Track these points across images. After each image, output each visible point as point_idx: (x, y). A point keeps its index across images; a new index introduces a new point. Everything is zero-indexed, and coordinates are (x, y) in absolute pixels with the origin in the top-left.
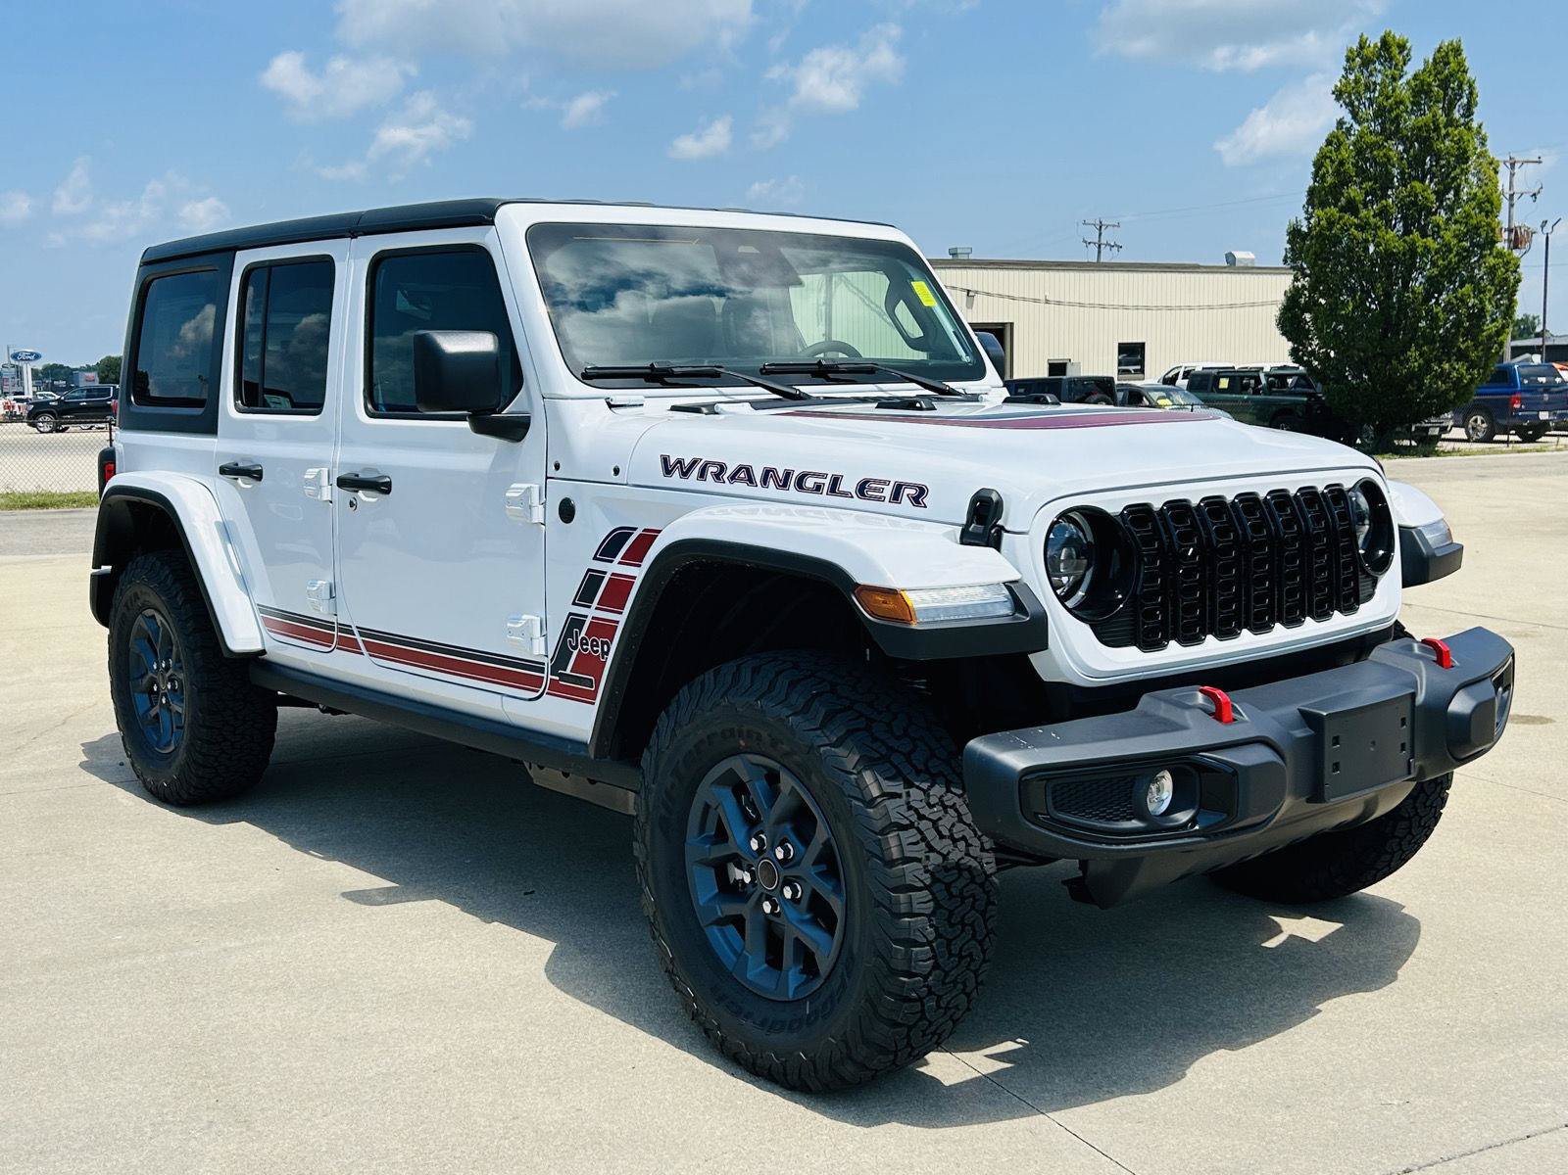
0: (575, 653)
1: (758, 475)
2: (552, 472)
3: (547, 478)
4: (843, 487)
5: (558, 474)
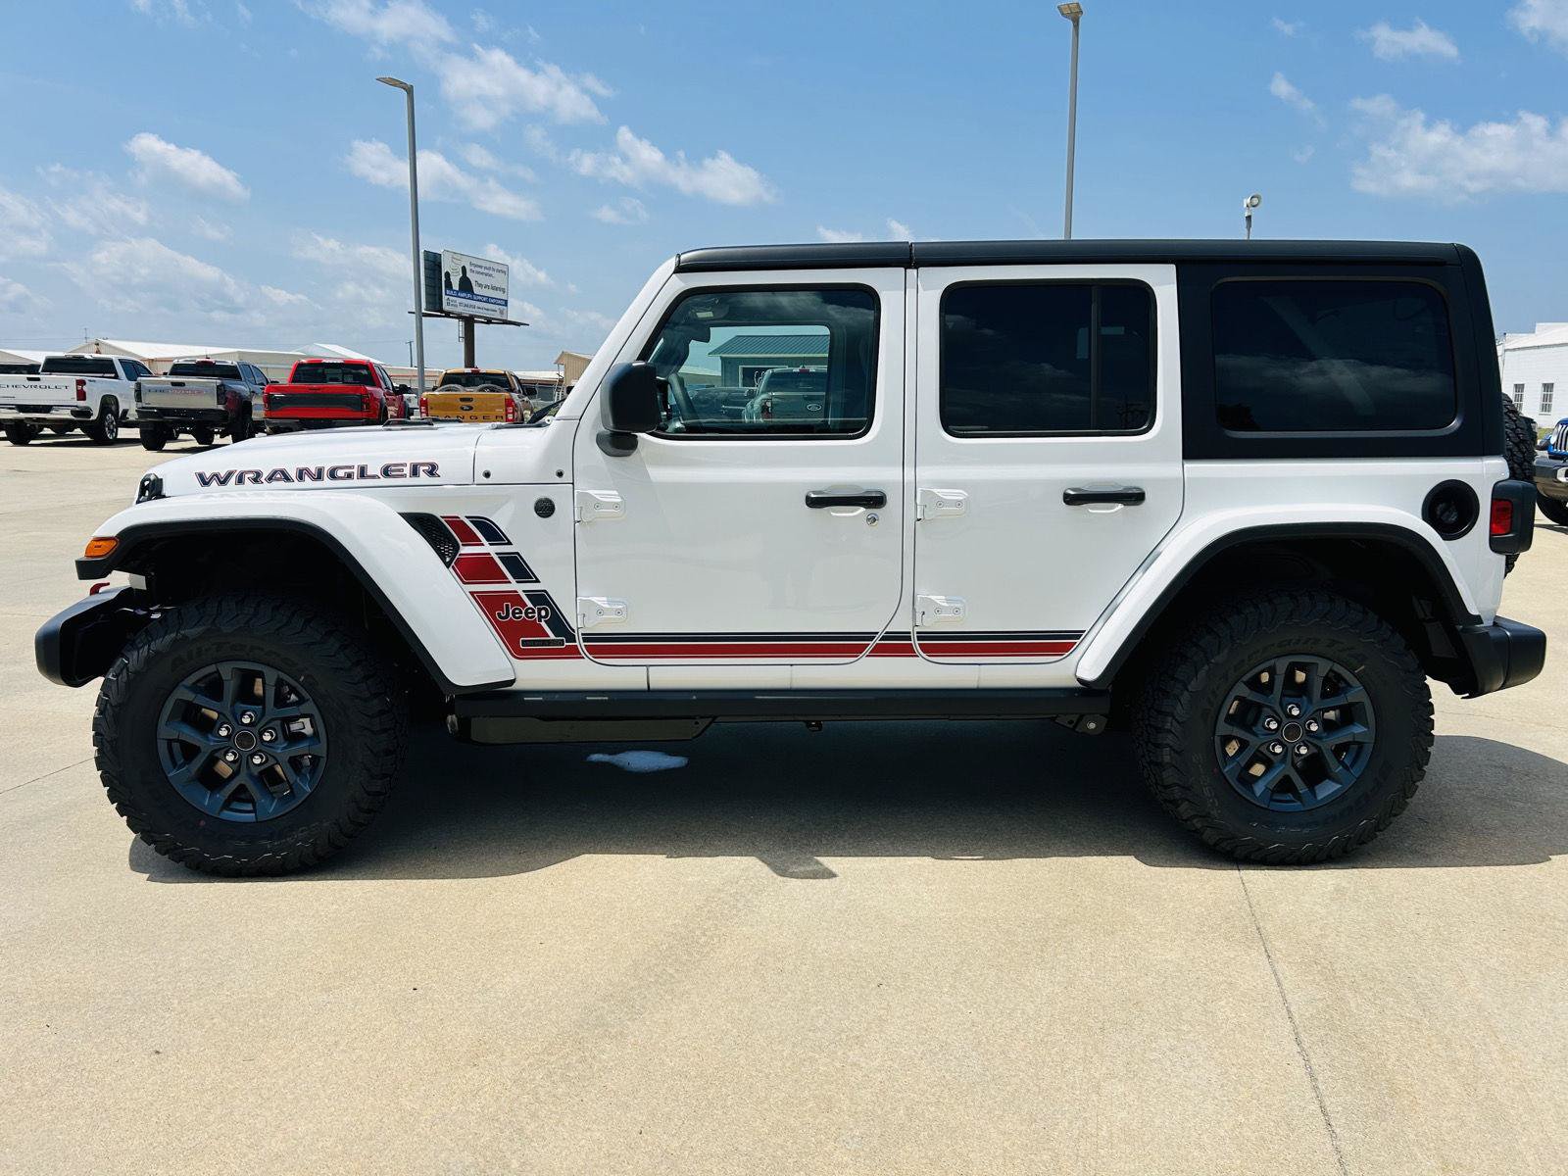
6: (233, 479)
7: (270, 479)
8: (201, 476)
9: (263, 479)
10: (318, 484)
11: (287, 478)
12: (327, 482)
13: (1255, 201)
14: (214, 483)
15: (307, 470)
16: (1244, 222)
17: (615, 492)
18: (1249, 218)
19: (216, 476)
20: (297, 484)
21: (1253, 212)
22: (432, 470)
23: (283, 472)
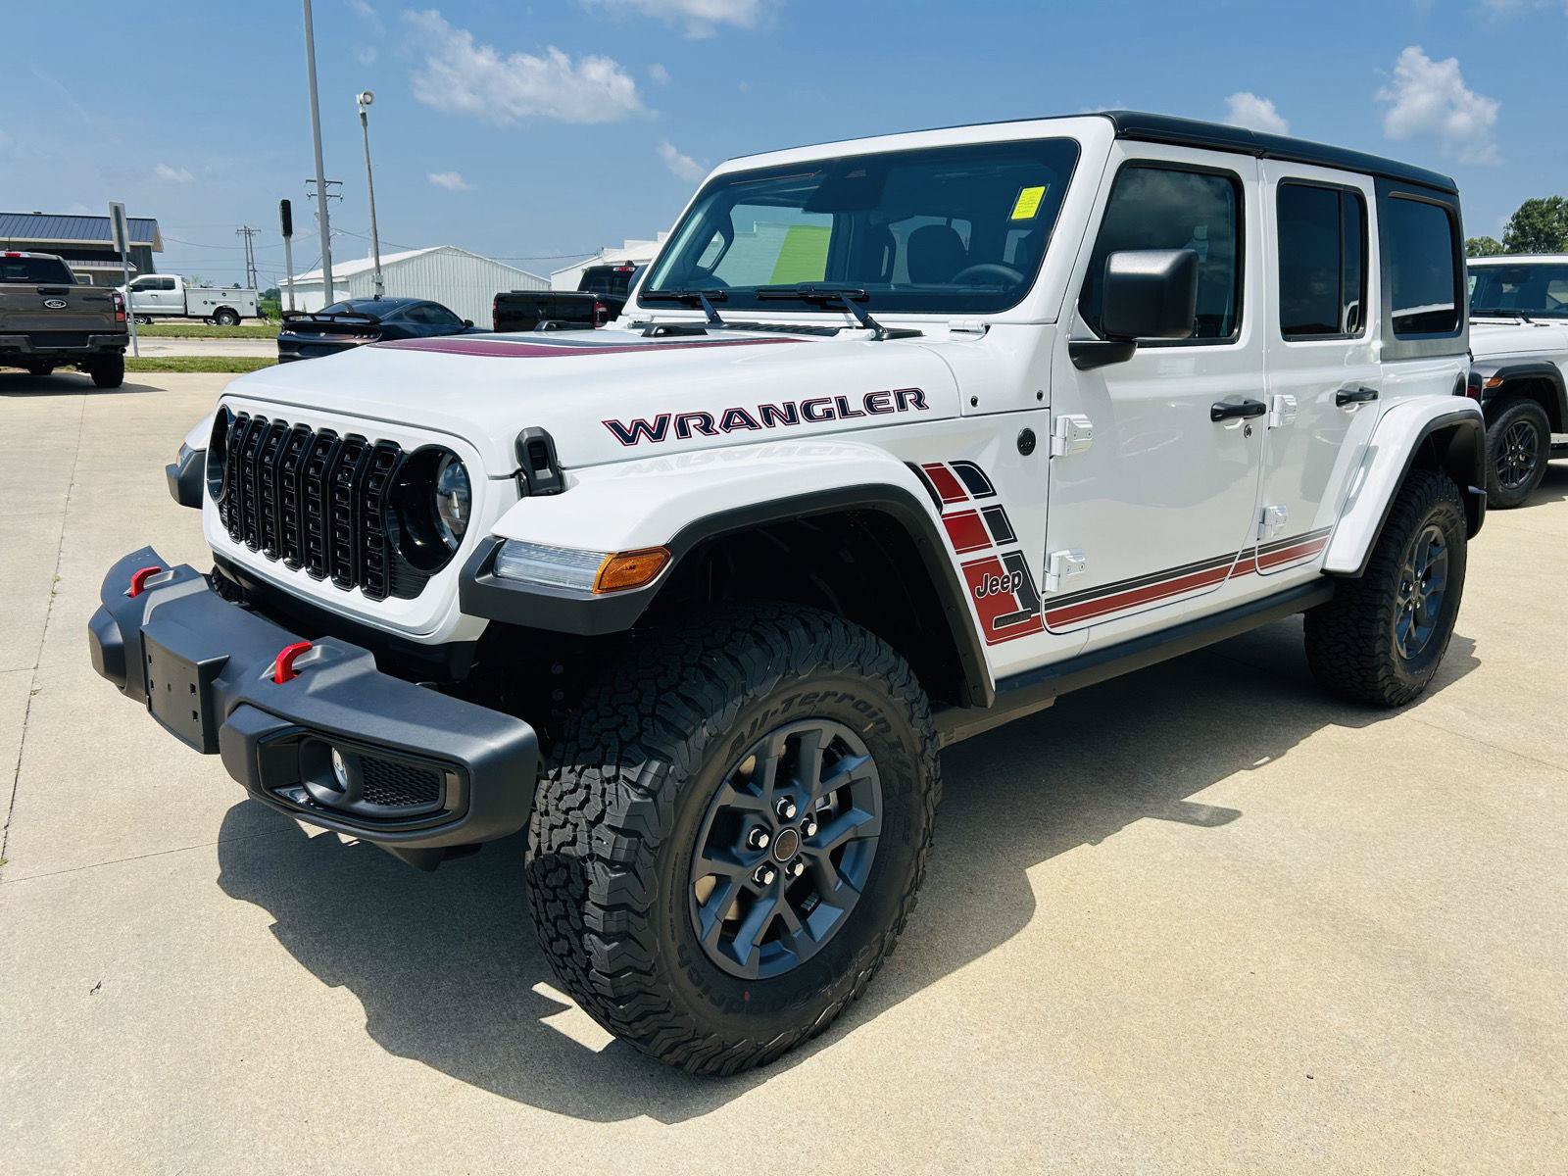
6: (671, 431)
7: (727, 425)
8: (615, 427)
9: (716, 427)
10: (792, 429)
11: (751, 424)
12: (804, 426)
13: (369, 99)
14: (643, 438)
15: (771, 407)
16: (361, 120)
17: (1084, 416)
18: (363, 115)
19: (640, 424)
20: (765, 432)
21: (368, 109)
22: (919, 401)
23: (742, 413)
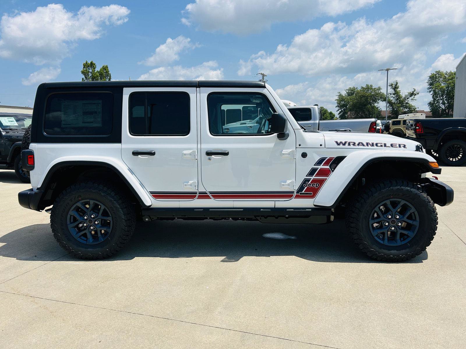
0: (306, 188)
1: (365, 144)
2: (298, 146)
3: (296, 148)
4: (387, 145)
5: (300, 147)
